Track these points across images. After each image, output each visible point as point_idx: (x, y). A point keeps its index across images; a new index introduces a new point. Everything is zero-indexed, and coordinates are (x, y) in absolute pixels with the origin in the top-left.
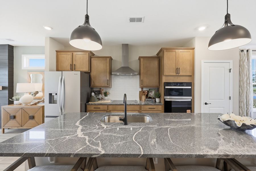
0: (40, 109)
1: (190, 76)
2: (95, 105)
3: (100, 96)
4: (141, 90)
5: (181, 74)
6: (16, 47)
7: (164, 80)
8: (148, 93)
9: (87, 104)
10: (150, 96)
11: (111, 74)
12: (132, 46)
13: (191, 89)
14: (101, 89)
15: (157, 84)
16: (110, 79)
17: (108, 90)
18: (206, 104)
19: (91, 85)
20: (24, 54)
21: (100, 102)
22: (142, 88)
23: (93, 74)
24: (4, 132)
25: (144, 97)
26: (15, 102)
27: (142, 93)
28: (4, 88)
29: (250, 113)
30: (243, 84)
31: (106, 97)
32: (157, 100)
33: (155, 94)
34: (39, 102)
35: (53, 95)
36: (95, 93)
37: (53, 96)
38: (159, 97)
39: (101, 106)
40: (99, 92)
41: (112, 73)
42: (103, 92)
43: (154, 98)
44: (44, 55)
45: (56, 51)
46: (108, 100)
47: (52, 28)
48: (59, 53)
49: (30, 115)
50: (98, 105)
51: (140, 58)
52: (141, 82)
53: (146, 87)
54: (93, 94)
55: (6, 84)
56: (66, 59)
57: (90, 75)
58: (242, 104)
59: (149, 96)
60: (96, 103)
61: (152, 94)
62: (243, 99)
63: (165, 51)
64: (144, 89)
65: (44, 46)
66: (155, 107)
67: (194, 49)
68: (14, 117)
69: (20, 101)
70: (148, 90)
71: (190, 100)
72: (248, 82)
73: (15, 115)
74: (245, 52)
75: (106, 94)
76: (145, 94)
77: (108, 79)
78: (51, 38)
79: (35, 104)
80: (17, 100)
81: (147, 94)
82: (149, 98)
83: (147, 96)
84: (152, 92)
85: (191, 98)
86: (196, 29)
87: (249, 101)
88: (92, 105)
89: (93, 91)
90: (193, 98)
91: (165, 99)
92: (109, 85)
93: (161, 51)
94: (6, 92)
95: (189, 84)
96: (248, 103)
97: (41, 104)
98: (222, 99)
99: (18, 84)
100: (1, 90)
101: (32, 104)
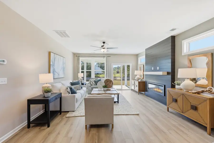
0: (206, 101)
6: (177, 36)
24: (168, 111)
26: (177, 87)
34: (203, 92)
49: (192, 104)
55: (170, 70)
68: (176, 101)
69: (181, 86)
73: (176, 99)
79: (198, 93)
80: (178, 85)
94: (170, 76)
97: (207, 95)
99: (179, 69)
100: (167, 74)
101: (193, 91)
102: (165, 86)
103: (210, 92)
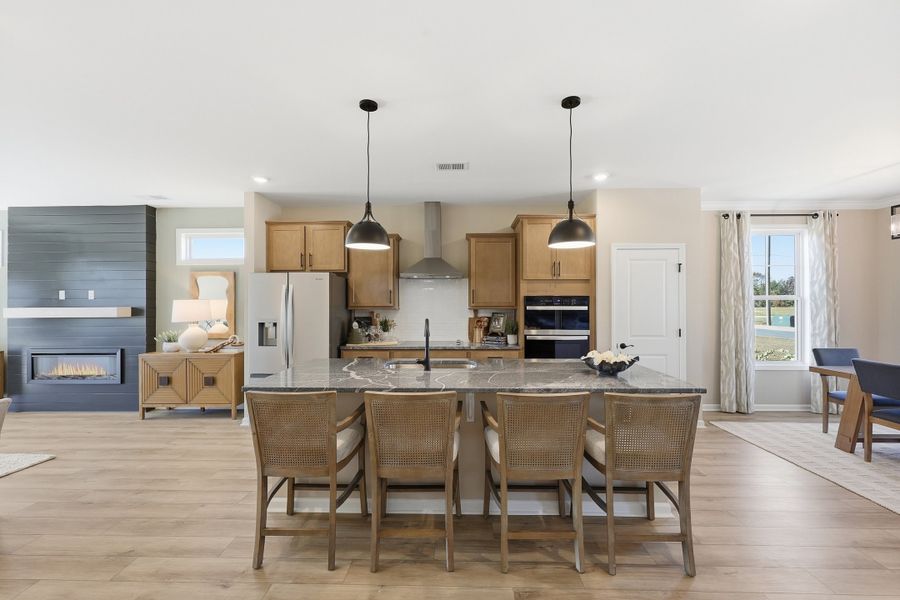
0: (229, 360)
1: (587, 281)
2: (362, 350)
3: (373, 331)
4: (472, 316)
5: (564, 276)
6: (161, 209)
7: (525, 290)
8: (489, 323)
9: (342, 347)
10: (495, 330)
11: (397, 274)
12: (449, 206)
13: (587, 312)
14: (372, 313)
15: (511, 300)
16: (396, 287)
17: (391, 317)
18: (623, 346)
19: (351, 304)
20: (183, 227)
21: (372, 344)
22: (476, 311)
23: (354, 277)
24: (143, 418)
25: (479, 334)
26: (166, 346)
27: (475, 322)
28: (136, 312)
29: (746, 372)
30: (729, 299)
31: (386, 333)
32: (511, 339)
33: (507, 325)
34: (223, 346)
35: (266, 326)
36: (359, 323)
37: (267, 329)
38: (515, 332)
39: (376, 353)
40: (367, 322)
41: (402, 275)
42: (378, 320)
43: (502, 335)
44: (243, 229)
45: (266, 223)
46: (391, 339)
47: (269, 179)
48: (273, 228)
49: (206, 376)
50: (369, 350)
51: (469, 237)
52: (473, 295)
53: (485, 307)
54: (355, 325)
55: (142, 303)
56: (290, 242)
57: (347, 281)
58: (727, 347)
59: (492, 329)
60: (365, 345)
61: (499, 325)
62: (728, 336)
63: (525, 222)
64: (482, 314)
65: (242, 208)
66: (502, 354)
67: (595, 216)
68: (168, 381)
69: (181, 343)
70: (490, 315)
71: (586, 338)
72: (741, 294)
73: (169, 375)
74: (733, 219)
75: (385, 326)
76: (483, 326)
77: (391, 288)
78: (256, 193)
79: (216, 350)
80: (170, 341)
81: (486, 324)
82: (491, 335)
83: (487, 331)
84: (498, 320)
85: (587, 332)
86: (589, 177)
87: (741, 342)
88: (354, 350)
89: (355, 318)
90: (594, 333)
91: (525, 336)
92: (392, 304)
93: (518, 222)
94: (142, 321)
95: (584, 300)
96: (741, 347)
97: (231, 351)
98: (662, 336)
99: (175, 302)
100: (130, 315)
101: (207, 349)
102: (122, 351)
103: (233, 344)
